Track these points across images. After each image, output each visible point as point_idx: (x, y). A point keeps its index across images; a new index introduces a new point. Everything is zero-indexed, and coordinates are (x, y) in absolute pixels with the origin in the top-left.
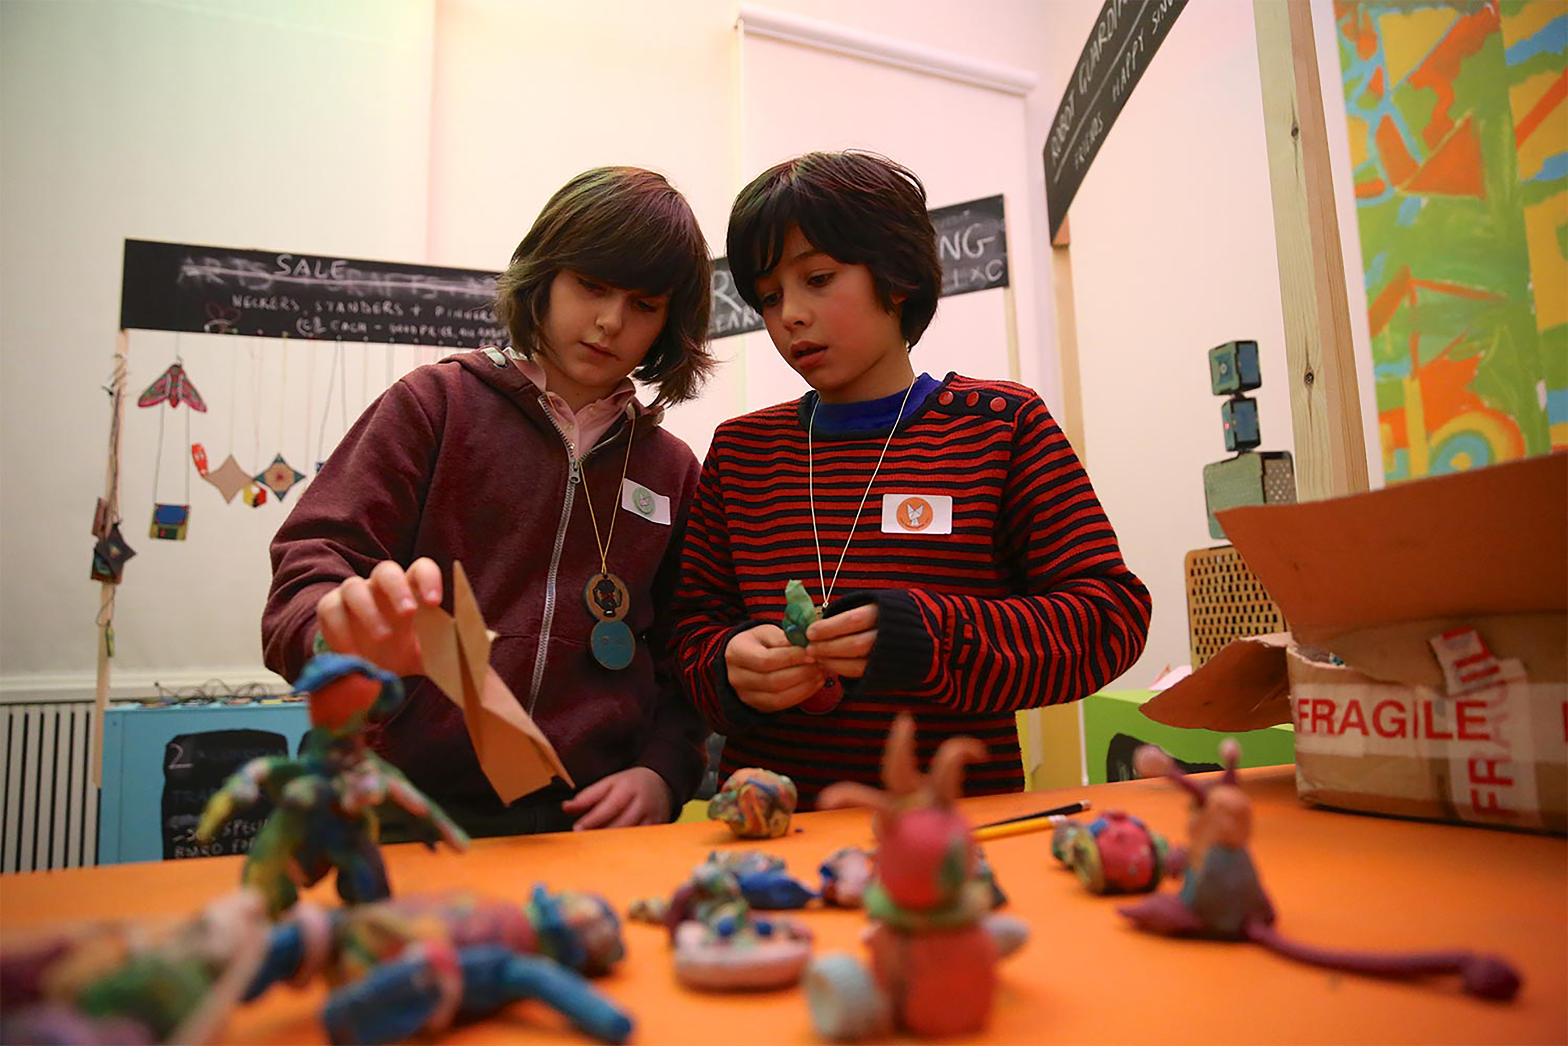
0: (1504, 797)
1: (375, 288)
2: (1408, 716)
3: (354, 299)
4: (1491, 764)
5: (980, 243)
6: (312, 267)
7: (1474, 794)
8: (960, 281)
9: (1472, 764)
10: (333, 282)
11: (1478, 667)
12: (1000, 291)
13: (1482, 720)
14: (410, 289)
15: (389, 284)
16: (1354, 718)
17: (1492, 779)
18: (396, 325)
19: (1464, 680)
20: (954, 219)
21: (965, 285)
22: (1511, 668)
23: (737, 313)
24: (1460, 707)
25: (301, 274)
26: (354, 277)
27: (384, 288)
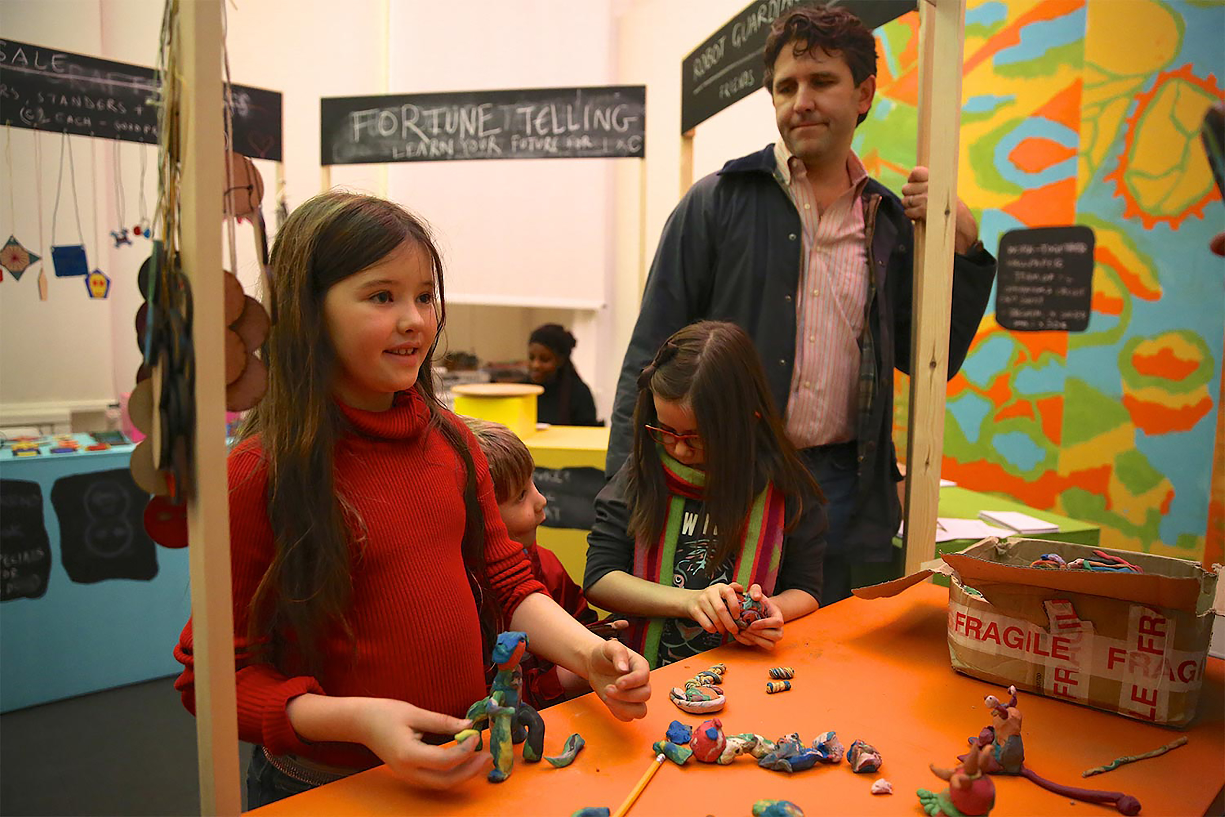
0: (1071, 690)
1: (98, 85)
2: (1025, 638)
3: (76, 93)
4: (1067, 673)
5: (626, 121)
6: (30, 58)
7: (1056, 685)
8: (609, 147)
9: (1057, 670)
10: (54, 75)
11: (1070, 621)
12: (636, 161)
13: (1066, 649)
14: (132, 89)
15: (111, 82)
16: (992, 633)
17: (1066, 680)
18: (121, 123)
19: (1060, 627)
20: (607, 98)
21: (611, 152)
22: (1087, 625)
23: (426, 144)
24: (1055, 640)
25: (19, 63)
26: (76, 72)
27: (107, 86)
